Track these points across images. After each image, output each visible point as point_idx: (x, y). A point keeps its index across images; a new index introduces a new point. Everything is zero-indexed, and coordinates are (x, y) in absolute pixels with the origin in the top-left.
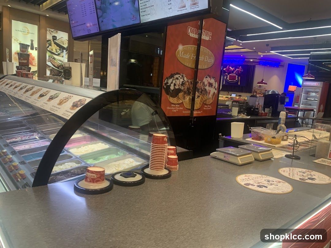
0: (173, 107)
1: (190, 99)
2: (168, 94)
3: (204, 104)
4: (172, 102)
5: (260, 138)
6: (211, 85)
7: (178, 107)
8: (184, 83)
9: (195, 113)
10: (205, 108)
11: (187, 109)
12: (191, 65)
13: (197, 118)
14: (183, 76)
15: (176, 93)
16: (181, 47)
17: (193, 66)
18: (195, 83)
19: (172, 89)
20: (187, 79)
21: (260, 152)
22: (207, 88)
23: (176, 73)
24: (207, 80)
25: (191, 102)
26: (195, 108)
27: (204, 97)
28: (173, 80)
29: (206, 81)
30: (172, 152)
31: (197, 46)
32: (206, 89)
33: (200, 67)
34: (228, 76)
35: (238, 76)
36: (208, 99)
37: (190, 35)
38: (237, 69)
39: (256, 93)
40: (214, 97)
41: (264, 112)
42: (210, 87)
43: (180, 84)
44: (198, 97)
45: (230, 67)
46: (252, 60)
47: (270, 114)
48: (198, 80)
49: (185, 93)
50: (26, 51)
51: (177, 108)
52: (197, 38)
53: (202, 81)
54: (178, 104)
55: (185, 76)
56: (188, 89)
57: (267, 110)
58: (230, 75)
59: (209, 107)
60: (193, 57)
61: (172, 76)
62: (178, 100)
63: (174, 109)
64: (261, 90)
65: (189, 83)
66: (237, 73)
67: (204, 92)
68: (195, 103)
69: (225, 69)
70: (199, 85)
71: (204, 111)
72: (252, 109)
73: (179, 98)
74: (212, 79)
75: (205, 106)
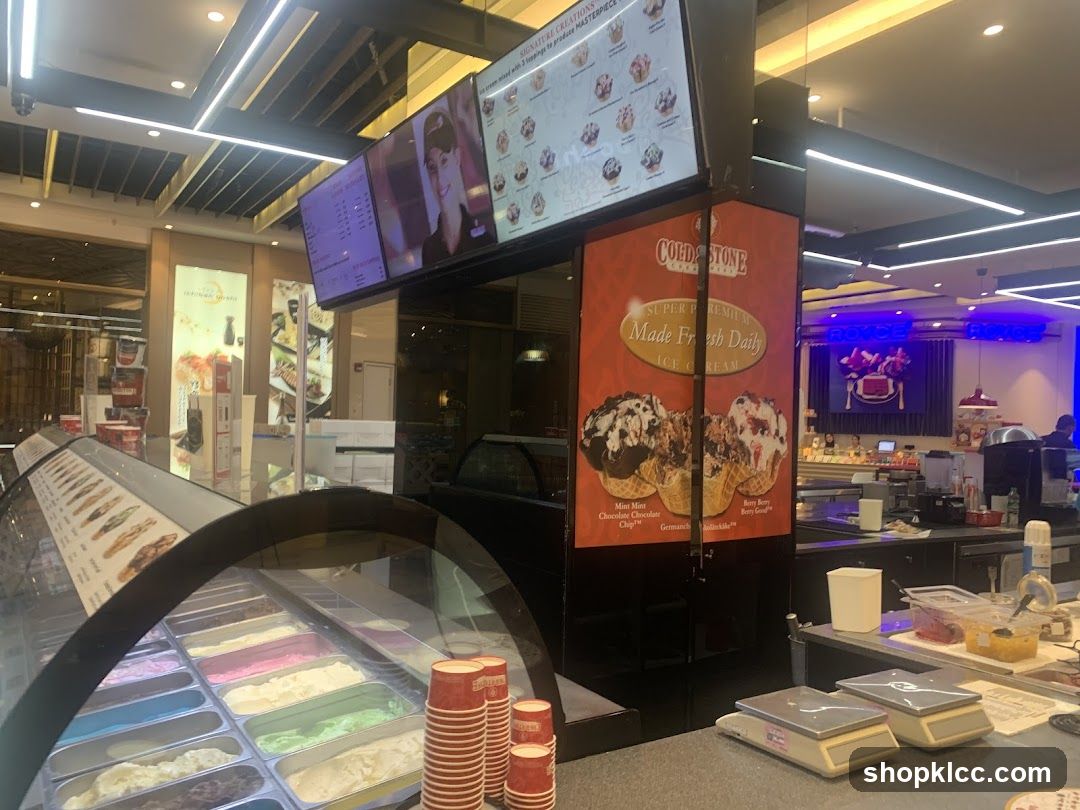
0: (623, 511)
1: (684, 480)
2: (598, 466)
3: (740, 495)
4: (616, 495)
5: (950, 634)
6: (759, 426)
7: (640, 511)
8: (658, 427)
9: (709, 532)
10: (747, 508)
11: (675, 515)
12: (680, 363)
13: (718, 547)
14: (650, 402)
15: (630, 461)
16: (636, 309)
17: (688, 367)
18: (700, 425)
19: (615, 450)
20: (667, 410)
21: (922, 711)
22: (747, 437)
23: (623, 393)
24: (743, 411)
25: (690, 492)
26: (707, 511)
27: (737, 470)
28: (615, 419)
29: (739, 413)
30: (534, 726)
31: (695, 301)
32: (741, 444)
33: (712, 367)
34: (860, 383)
35: (897, 378)
36: (755, 477)
37: (670, 267)
38: (888, 359)
39: (968, 432)
40: (777, 467)
41: (989, 507)
42: (759, 434)
43: (641, 429)
44: (715, 470)
45: (864, 353)
46: (937, 325)
47: (1011, 515)
48: (707, 413)
49: (664, 459)
50: (134, 360)
51: (638, 515)
52: (696, 272)
53: (725, 416)
54: (640, 500)
55: (659, 401)
56: (675, 445)
57: (998, 502)
58: (866, 377)
59: (763, 507)
60: (686, 335)
61: (610, 405)
62: (639, 484)
63: (627, 520)
64: (986, 424)
65: (678, 425)
66: (889, 370)
67: (736, 452)
68: (705, 493)
69: (845, 360)
70: (715, 430)
71: (745, 521)
72: (939, 503)
73: (643, 479)
74: (762, 404)
75: (746, 503)
